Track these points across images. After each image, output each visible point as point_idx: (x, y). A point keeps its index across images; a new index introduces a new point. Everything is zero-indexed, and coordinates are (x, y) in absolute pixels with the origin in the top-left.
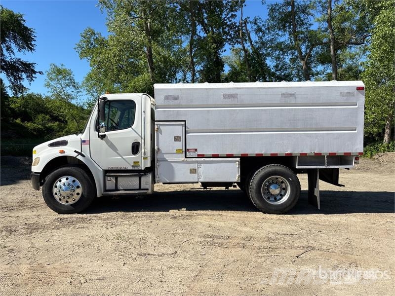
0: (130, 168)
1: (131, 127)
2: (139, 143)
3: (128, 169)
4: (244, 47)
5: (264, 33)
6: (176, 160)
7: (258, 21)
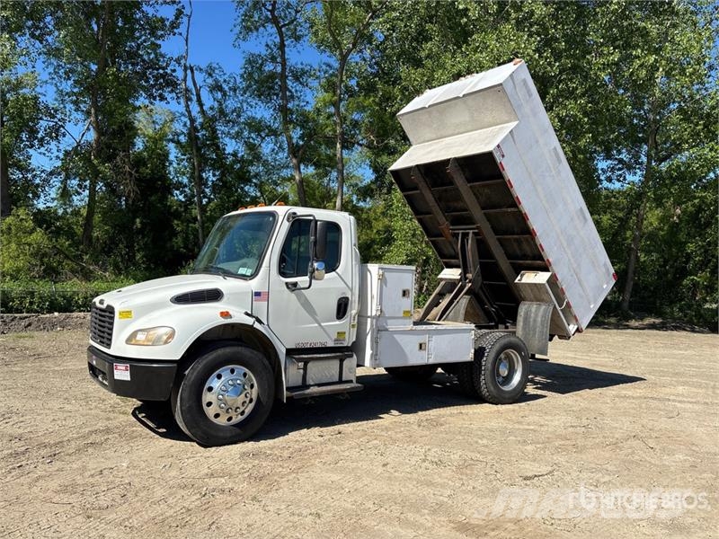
0: (331, 344)
1: (334, 270)
2: (347, 298)
3: (328, 345)
4: (189, 112)
5: (225, 94)
6: (402, 328)
7: (217, 71)
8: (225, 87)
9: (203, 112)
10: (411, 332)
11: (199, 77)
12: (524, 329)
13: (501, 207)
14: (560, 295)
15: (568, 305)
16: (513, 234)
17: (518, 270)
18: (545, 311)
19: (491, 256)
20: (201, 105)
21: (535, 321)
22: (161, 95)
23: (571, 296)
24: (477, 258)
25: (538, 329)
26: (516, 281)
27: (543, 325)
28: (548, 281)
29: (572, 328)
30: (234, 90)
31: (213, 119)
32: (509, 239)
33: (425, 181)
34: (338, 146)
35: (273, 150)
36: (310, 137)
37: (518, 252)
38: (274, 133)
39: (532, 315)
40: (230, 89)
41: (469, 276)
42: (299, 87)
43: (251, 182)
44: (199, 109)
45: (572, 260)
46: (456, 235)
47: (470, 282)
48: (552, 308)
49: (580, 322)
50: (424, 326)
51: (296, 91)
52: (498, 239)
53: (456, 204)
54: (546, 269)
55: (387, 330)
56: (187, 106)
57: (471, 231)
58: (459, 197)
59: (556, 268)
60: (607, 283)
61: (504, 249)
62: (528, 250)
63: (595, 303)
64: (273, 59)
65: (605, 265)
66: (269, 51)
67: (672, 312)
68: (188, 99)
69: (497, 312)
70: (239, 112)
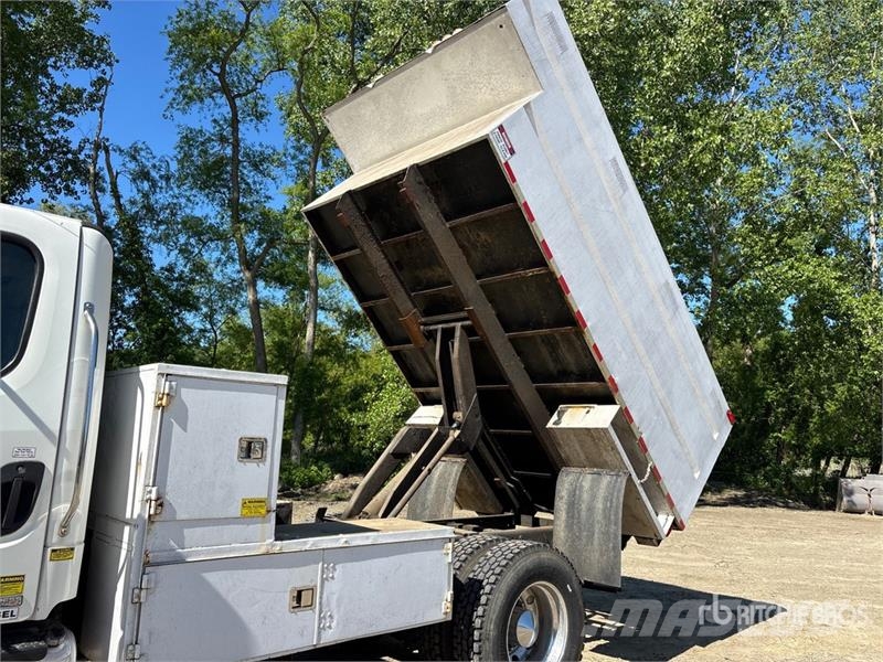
2: (40, 465)
4: (97, 206)
5: (154, 185)
6: (238, 549)
7: (143, 153)
8: (154, 174)
9: (119, 206)
10: (267, 560)
11: (116, 159)
12: (569, 527)
13: (512, 270)
14: (637, 452)
15: (655, 473)
16: (539, 325)
17: (553, 402)
18: (612, 488)
19: (501, 378)
20: (117, 197)
21: (591, 509)
22: (67, 188)
23: (658, 456)
24: (472, 379)
25: (597, 527)
26: (550, 425)
27: (606, 517)
28: (613, 423)
29: (663, 521)
30: (167, 178)
31: (135, 218)
32: (533, 337)
33: (369, 226)
34: (311, 255)
35: (219, 260)
36: (271, 243)
37: (552, 366)
38: (221, 236)
39: (585, 496)
40: (161, 177)
41: (458, 415)
42: (259, 178)
43: (197, 309)
44: (113, 202)
45: (657, 385)
46: (431, 335)
47: (458, 428)
48: (623, 481)
49: (678, 507)
50: (311, 540)
51: (255, 183)
52: (511, 340)
53: (430, 274)
54: (608, 399)
55: (180, 560)
56: (95, 197)
57: (459, 324)
58: (433, 259)
59: (629, 396)
60: (720, 431)
61: (524, 360)
62: (570, 360)
63: (702, 468)
64: (223, 139)
65: (713, 393)
66: (218, 128)
67: (756, 481)
68: (98, 188)
69: (517, 491)
70: (173, 209)
